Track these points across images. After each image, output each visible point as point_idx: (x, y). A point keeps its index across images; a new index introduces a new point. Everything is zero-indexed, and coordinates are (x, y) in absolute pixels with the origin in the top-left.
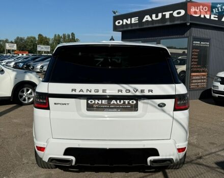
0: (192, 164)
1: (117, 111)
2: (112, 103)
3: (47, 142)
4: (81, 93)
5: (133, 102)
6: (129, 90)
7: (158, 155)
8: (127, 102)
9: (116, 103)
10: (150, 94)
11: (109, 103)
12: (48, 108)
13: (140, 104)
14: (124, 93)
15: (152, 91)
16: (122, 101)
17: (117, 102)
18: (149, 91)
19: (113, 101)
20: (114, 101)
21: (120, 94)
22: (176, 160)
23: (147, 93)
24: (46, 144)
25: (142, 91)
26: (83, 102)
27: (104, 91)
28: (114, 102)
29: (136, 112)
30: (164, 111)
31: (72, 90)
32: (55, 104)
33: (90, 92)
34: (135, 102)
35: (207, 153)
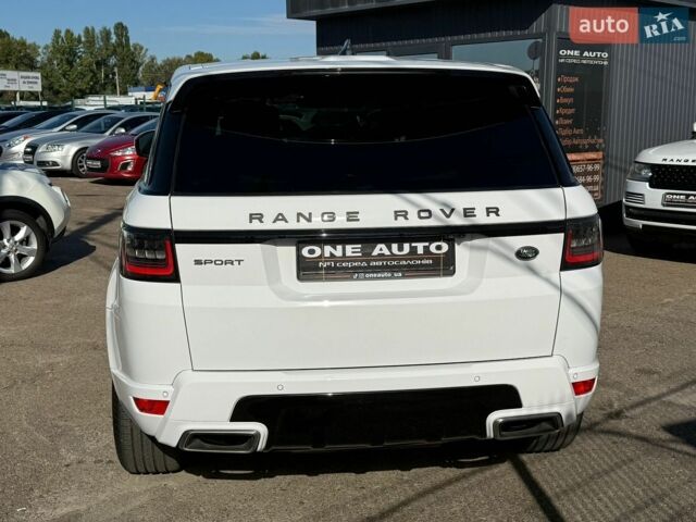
0: (596, 433)
1: (392, 278)
2: (376, 252)
3: (175, 384)
4: (280, 226)
5: (439, 248)
6: (429, 211)
7: (517, 404)
8: (420, 247)
9: (387, 252)
10: (493, 220)
11: (367, 255)
12: (174, 277)
13: (462, 251)
14: (414, 221)
15: (496, 211)
16: (406, 247)
17: (390, 249)
18: (489, 211)
19: (380, 246)
20: (383, 246)
21: (401, 223)
22: (569, 416)
23: (481, 218)
24: (171, 389)
25: (468, 212)
26: (287, 254)
27: (352, 216)
28: (381, 249)
29: (449, 279)
30: (532, 271)
31: (252, 217)
32: (198, 262)
33: (309, 220)
34: (445, 247)
35: (635, 399)
